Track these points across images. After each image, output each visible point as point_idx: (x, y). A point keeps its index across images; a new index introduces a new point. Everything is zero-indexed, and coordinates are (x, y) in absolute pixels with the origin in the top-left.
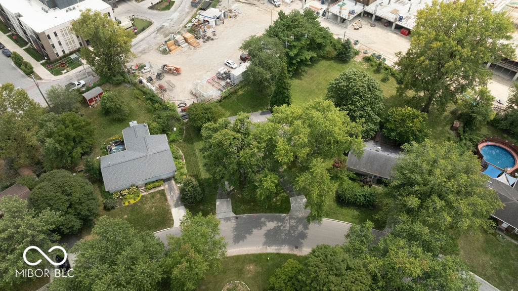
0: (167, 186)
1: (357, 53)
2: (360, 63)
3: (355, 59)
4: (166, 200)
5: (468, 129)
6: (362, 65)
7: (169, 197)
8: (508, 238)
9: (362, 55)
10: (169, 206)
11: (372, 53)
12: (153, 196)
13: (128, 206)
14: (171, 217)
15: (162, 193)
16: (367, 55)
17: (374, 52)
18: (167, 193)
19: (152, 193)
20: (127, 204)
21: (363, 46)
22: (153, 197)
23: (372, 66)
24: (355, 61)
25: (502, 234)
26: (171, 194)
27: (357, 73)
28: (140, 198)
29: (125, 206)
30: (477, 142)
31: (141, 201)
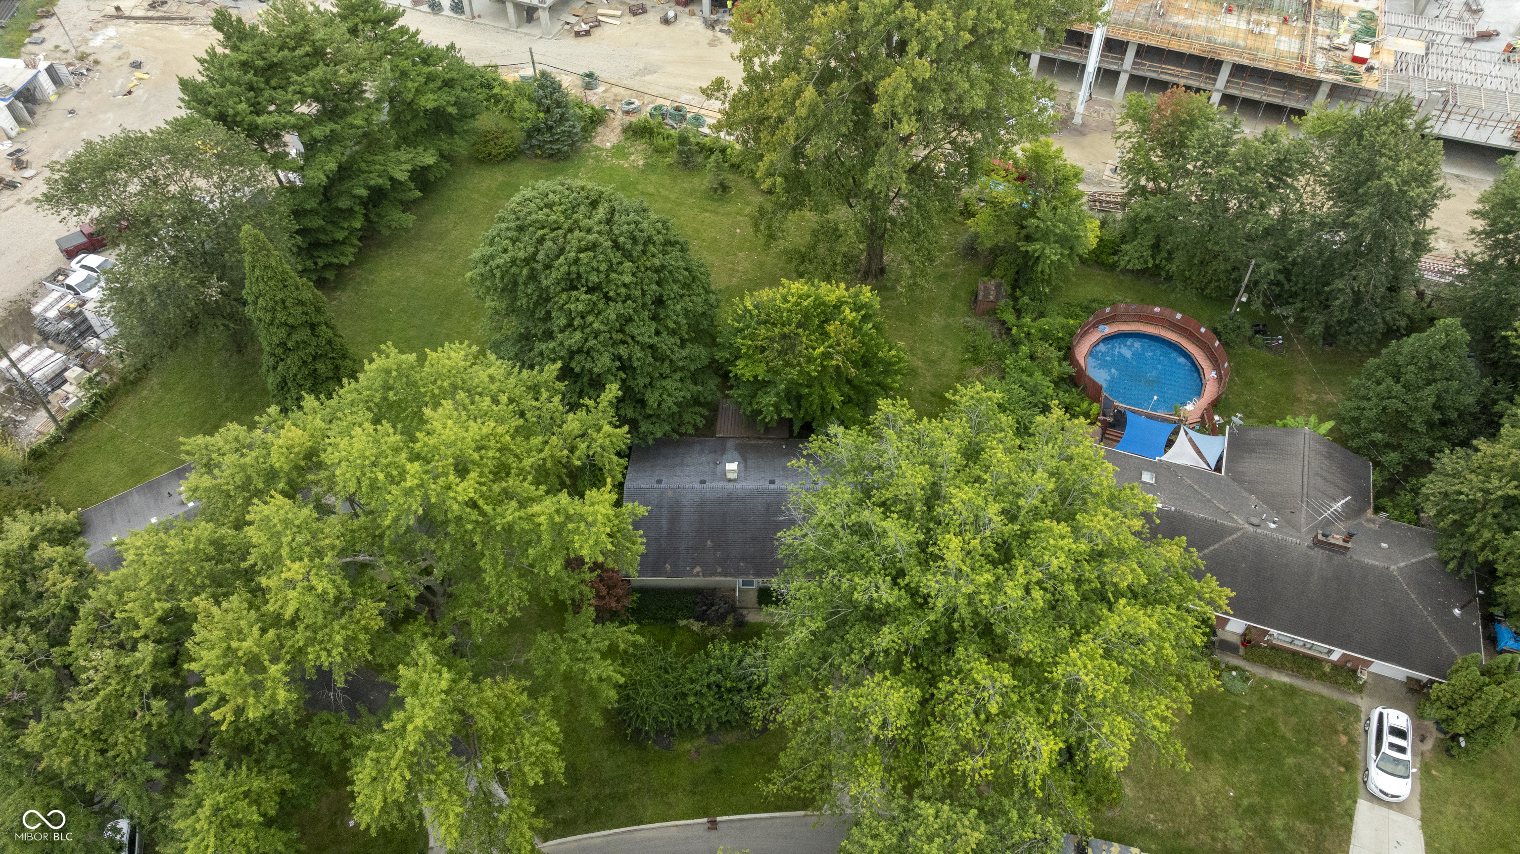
1: (597, 119)
2: (619, 151)
3: (597, 142)
5: (1026, 299)
6: (625, 156)
8: (1257, 671)
9: (618, 121)
11: (649, 108)
16: (634, 119)
17: (659, 102)
21: (615, 90)
23: (659, 151)
24: (598, 148)
25: (1234, 661)
30: (1067, 338)
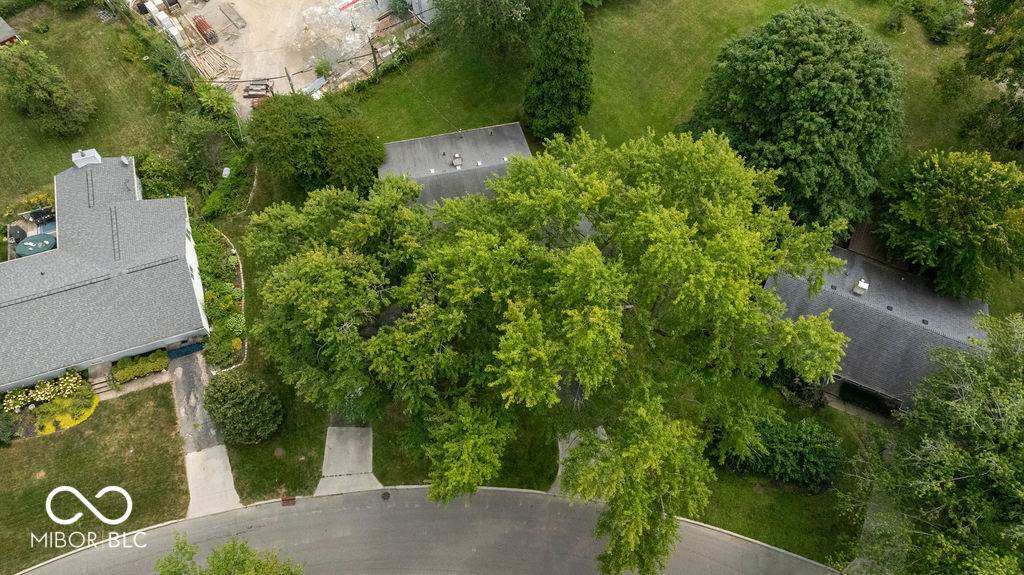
0: (179, 371)
4: (172, 421)
7: (181, 412)
10: (179, 442)
12: (132, 404)
13: (52, 437)
14: (183, 481)
15: (163, 397)
18: (178, 396)
19: (132, 394)
20: (50, 429)
22: (132, 409)
26: (188, 398)
27: (827, 27)
28: (92, 410)
29: (44, 438)
31: (95, 423)
